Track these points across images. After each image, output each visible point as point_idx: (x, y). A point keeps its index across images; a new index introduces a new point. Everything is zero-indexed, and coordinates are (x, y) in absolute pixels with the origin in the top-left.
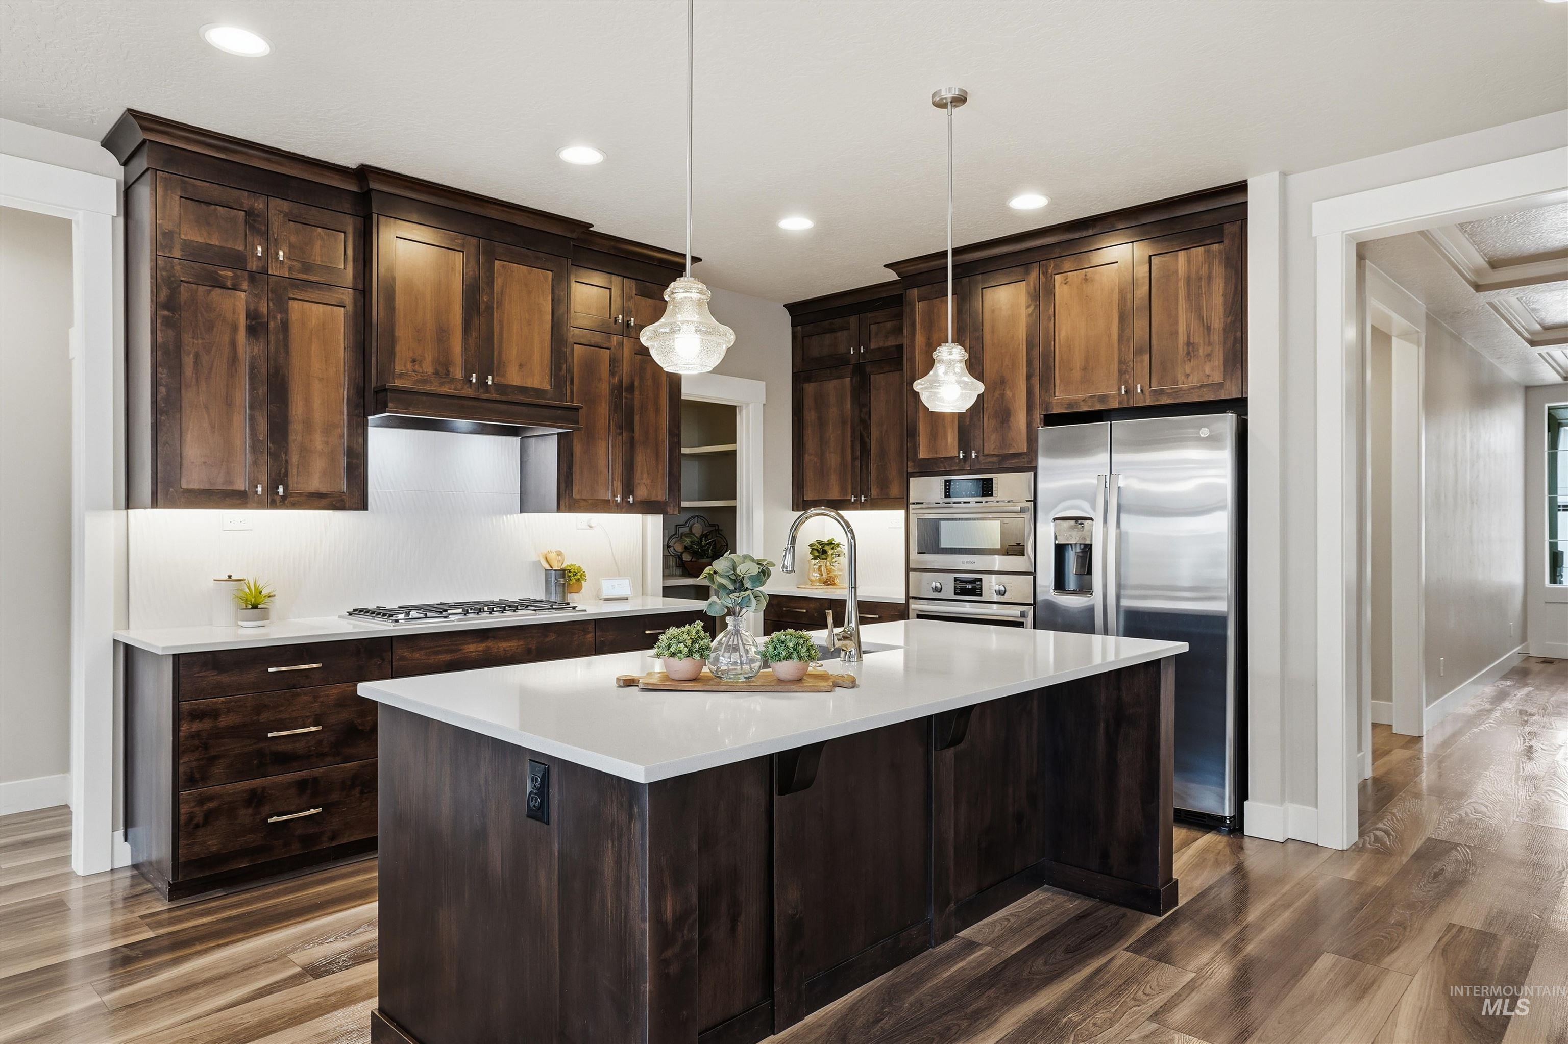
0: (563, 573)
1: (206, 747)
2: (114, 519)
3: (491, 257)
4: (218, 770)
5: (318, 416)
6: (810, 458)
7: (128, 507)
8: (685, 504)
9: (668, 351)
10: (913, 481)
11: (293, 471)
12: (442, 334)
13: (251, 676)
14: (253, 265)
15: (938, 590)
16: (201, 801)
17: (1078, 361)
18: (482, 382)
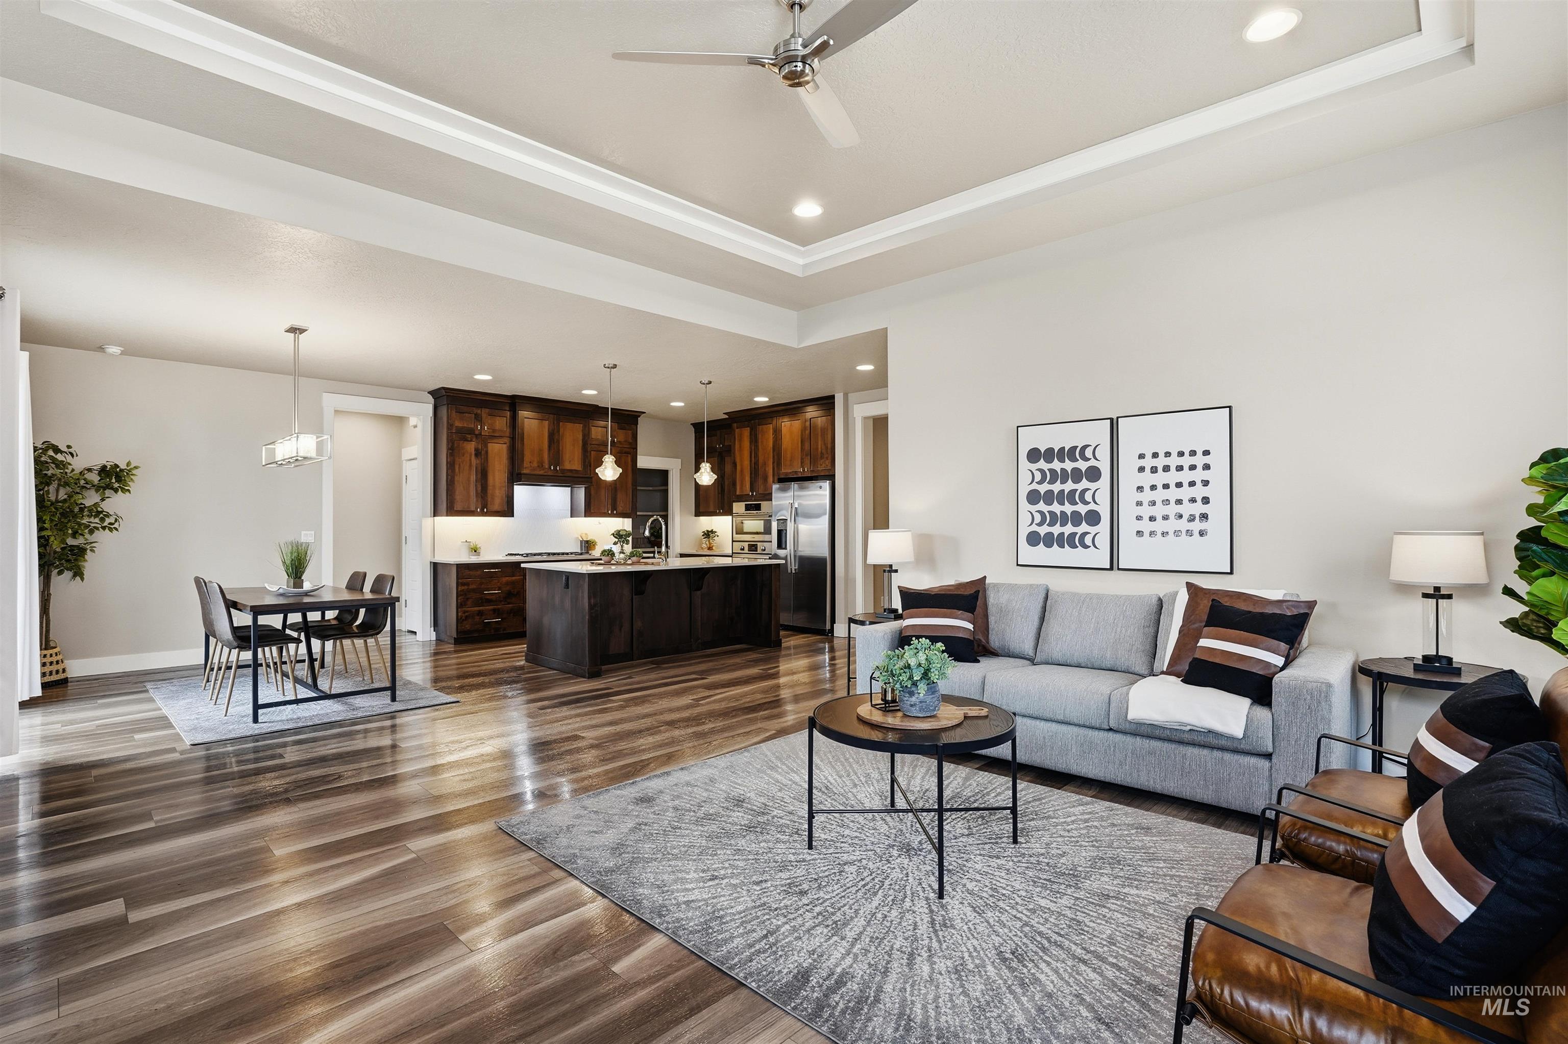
0: (587, 542)
1: (466, 595)
2: (428, 522)
3: (559, 421)
4: (469, 602)
5: (497, 484)
7: (434, 516)
8: (638, 513)
9: (604, 475)
10: (734, 504)
11: (489, 503)
12: (541, 450)
13: (479, 573)
14: (477, 432)
15: (743, 549)
16: (464, 612)
17: (789, 456)
18: (555, 469)
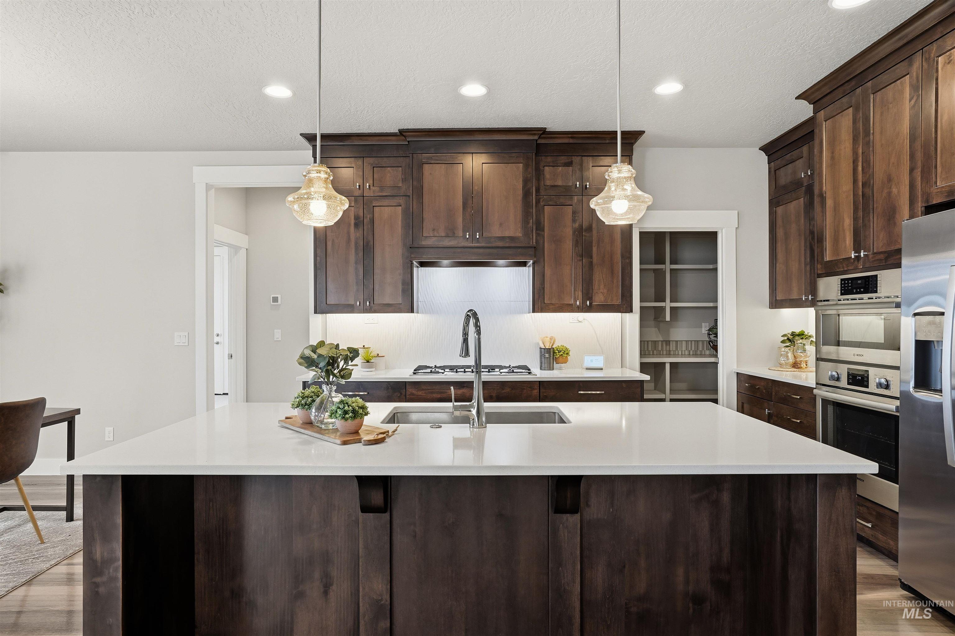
5: (389, 265)
6: (780, 267)
10: (820, 281)
11: (376, 293)
14: (357, 193)
15: (837, 379)
18: (474, 236)
